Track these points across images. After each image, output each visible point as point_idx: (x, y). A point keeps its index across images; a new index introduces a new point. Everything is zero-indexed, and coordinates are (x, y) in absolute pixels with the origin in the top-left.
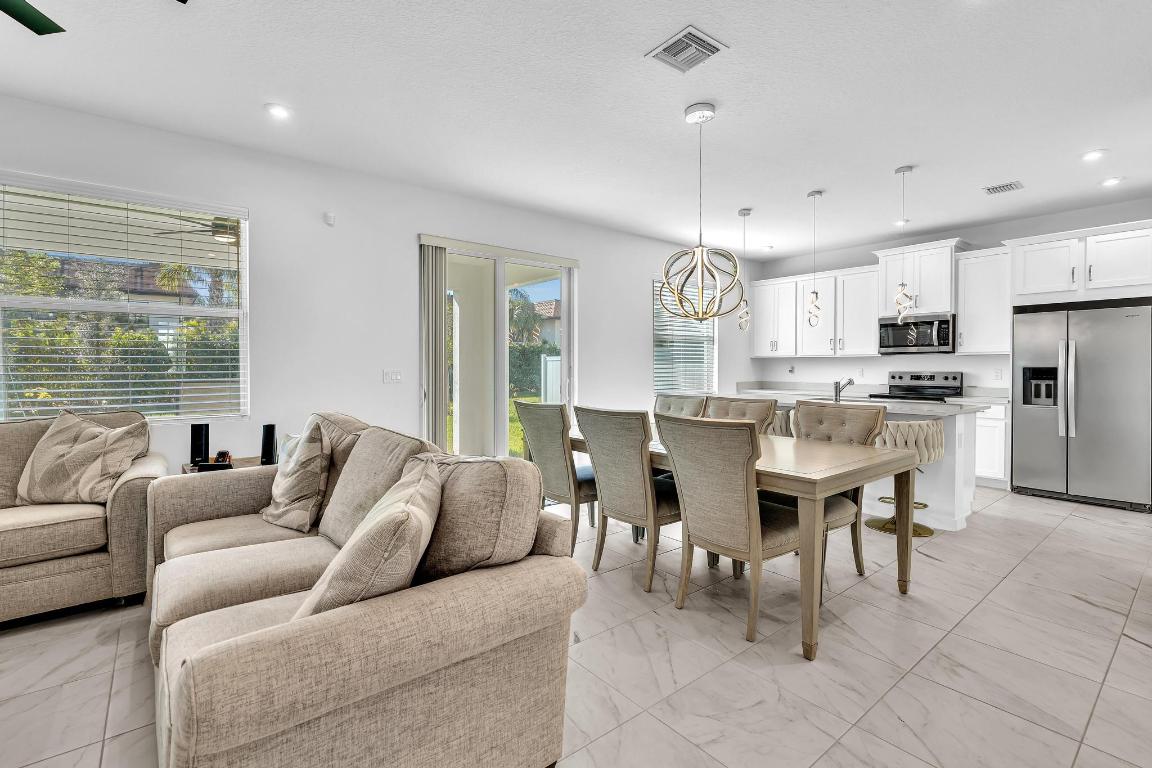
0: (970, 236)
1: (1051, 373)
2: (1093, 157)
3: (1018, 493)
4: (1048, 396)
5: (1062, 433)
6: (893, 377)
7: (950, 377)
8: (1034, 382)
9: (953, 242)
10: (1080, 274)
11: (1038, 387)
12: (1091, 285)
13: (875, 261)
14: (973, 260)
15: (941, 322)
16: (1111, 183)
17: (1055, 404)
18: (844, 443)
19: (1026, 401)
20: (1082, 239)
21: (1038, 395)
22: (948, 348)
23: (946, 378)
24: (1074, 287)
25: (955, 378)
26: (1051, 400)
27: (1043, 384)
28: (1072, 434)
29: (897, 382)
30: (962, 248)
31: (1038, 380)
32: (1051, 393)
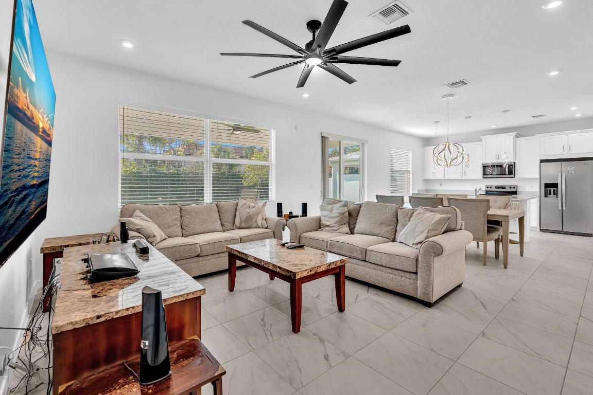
0: (521, 132)
1: (556, 186)
2: (574, 108)
3: (543, 231)
4: (554, 194)
5: (560, 208)
6: (488, 187)
7: (512, 187)
8: (548, 189)
9: (514, 134)
10: (566, 148)
11: (550, 191)
12: (571, 152)
13: (481, 140)
14: (522, 141)
15: (509, 165)
16: (578, 115)
17: (557, 197)
18: (497, 208)
19: (546, 196)
20: (567, 135)
21: (550, 194)
22: (513, 176)
23: (511, 188)
24: (564, 153)
25: (514, 188)
26: (555, 196)
27: (552, 190)
28: (564, 208)
29: (489, 189)
30: (517, 136)
31: (550, 188)
32: (555, 193)
